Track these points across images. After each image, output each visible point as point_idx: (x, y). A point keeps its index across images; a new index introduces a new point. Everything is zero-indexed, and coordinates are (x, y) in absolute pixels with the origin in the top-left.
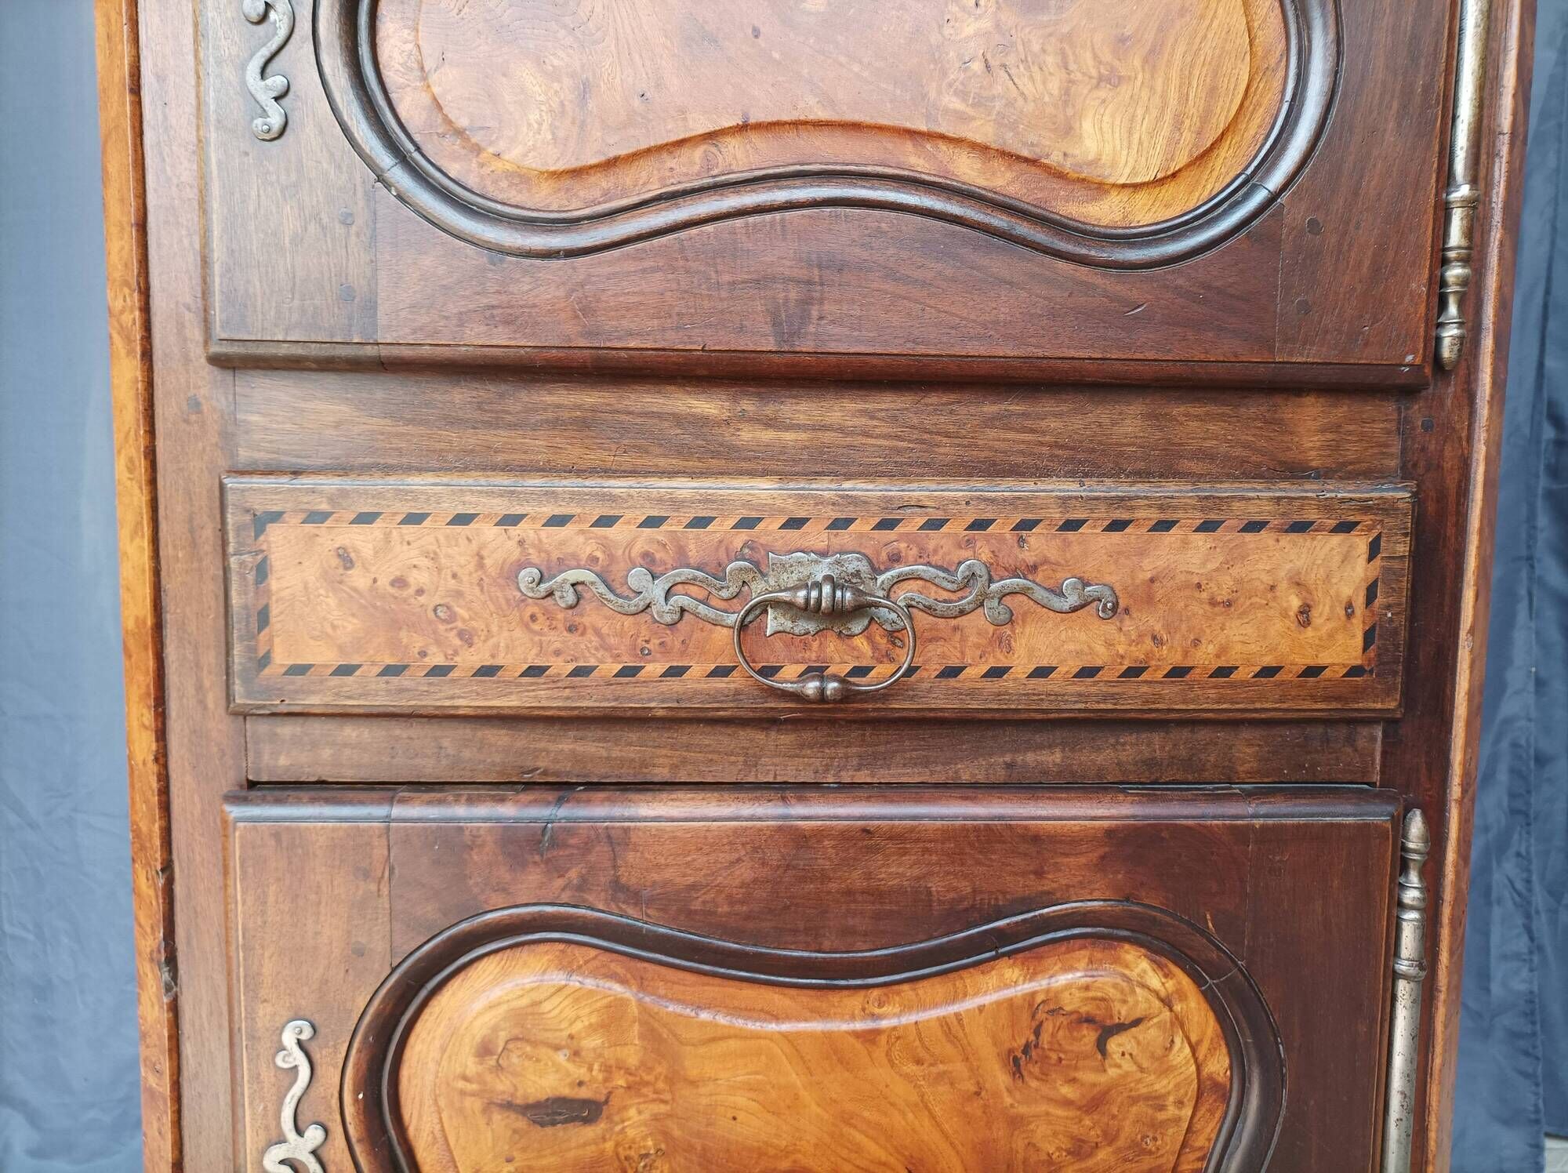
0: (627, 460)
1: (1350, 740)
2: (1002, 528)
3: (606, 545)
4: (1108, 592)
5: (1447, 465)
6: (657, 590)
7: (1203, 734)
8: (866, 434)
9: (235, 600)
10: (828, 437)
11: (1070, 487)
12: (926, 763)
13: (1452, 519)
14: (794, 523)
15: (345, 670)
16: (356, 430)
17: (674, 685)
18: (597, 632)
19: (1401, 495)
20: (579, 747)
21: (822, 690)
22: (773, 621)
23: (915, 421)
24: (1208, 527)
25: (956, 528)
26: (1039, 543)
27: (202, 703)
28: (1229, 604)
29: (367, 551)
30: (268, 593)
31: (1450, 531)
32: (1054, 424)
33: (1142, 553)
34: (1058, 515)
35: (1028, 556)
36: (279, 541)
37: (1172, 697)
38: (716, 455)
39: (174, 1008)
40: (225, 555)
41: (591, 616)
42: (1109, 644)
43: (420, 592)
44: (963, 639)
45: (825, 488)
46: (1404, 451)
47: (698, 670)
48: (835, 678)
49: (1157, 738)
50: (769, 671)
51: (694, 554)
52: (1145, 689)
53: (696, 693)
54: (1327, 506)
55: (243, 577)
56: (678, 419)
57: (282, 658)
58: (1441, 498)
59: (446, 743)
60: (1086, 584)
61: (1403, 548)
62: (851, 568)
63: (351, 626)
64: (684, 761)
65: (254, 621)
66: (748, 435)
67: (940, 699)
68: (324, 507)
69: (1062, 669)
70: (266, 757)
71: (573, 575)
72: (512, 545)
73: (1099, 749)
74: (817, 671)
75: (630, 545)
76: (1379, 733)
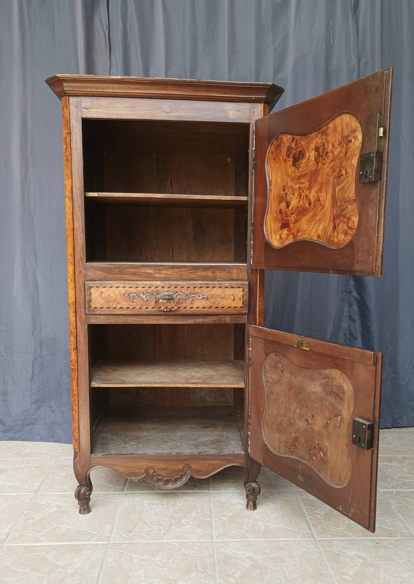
0: (140, 279)
1: (242, 317)
2: (192, 288)
3: (137, 291)
4: (206, 296)
5: (254, 279)
6: (144, 297)
7: (222, 316)
8: (173, 275)
9: (87, 298)
10: (167, 275)
11: (201, 282)
12: (183, 321)
13: (255, 286)
14: (163, 287)
15: (102, 308)
16: (103, 275)
17: (147, 310)
18: (136, 302)
19: (247, 283)
20: (134, 319)
21: (167, 310)
22: (160, 301)
23: (180, 273)
24: (220, 287)
25: (185, 288)
26: (197, 290)
27: (81, 313)
28: (223, 298)
29: (105, 292)
30: (91, 297)
31: (255, 288)
32: (199, 273)
33: (211, 291)
34: (199, 286)
35: (195, 292)
36: (92, 290)
37: (216, 311)
38: (152, 278)
39: (77, 356)
40: (85, 292)
41: (135, 300)
42: (207, 304)
43: (112, 297)
44: (187, 303)
45: (167, 282)
46: (248, 277)
47: (150, 307)
48: (169, 308)
49: (215, 317)
50: (160, 308)
51: (149, 292)
52: (212, 310)
53: (150, 311)
54: (236, 284)
55: (88, 295)
56: (147, 273)
57: (93, 306)
58: (253, 283)
59: (115, 318)
60: (203, 296)
61: (247, 290)
62: (171, 293)
63: (102, 302)
64: (149, 321)
65: (89, 301)
66: (157, 275)
67: (183, 311)
68: (99, 286)
69: (201, 307)
70: (90, 321)
71: (133, 295)
72: (124, 291)
73: (207, 319)
74: (167, 308)
75: (140, 291)
76: (246, 316)
